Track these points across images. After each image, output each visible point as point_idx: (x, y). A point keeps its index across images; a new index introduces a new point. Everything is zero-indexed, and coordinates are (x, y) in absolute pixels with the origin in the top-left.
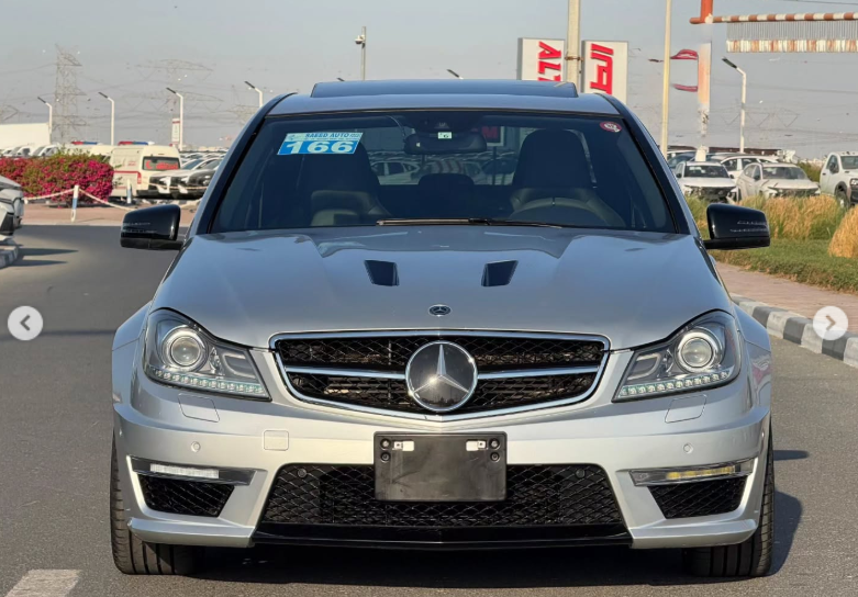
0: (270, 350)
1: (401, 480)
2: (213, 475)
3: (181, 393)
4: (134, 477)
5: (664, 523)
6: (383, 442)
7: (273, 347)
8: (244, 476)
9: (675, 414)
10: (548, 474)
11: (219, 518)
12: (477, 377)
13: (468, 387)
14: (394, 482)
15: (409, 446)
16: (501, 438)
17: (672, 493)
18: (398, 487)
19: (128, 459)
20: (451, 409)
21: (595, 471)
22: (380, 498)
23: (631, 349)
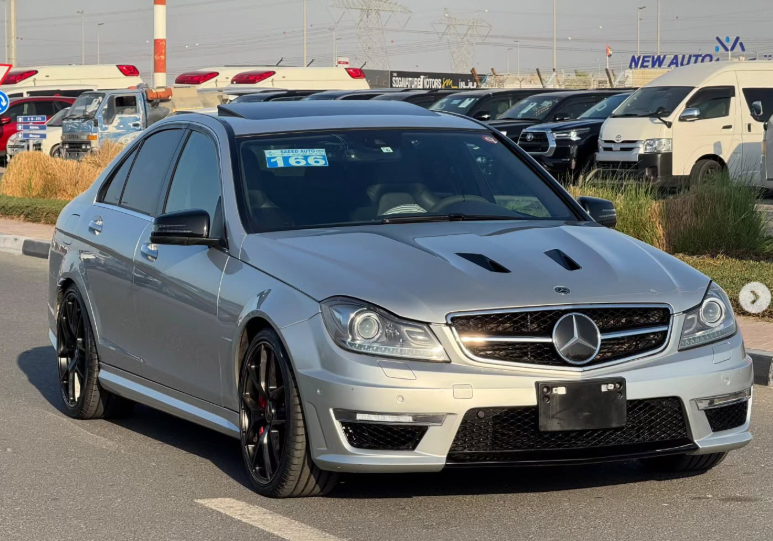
0: (447, 324)
1: (559, 415)
2: (407, 420)
3: (378, 360)
4: (337, 424)
5: (712, 436)
6: (544, 388)
7: (450, 322)
8: (437, 419)
9: (718, 357)
10: (647, 405)
11: (416, 451)
12: (600, 337)
13: (596, 346)
14: (553, 417)
15: (562, 391)
16: (621, 382)
17: (717, 413)
18: (555, 422)
19: (331, 411)
20: (585, 362)
21: (676, 401)
22: (542, 430)
23: (684, 312)
